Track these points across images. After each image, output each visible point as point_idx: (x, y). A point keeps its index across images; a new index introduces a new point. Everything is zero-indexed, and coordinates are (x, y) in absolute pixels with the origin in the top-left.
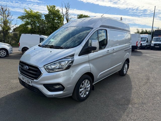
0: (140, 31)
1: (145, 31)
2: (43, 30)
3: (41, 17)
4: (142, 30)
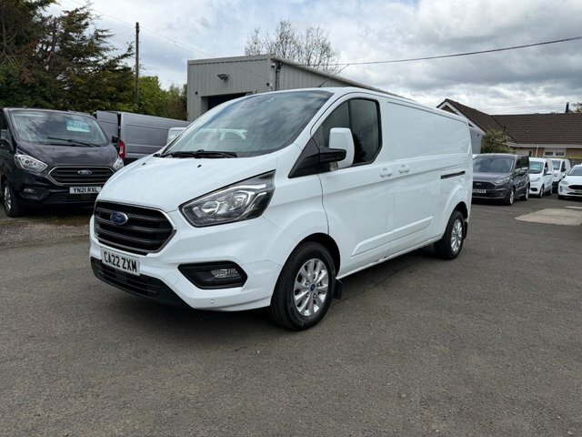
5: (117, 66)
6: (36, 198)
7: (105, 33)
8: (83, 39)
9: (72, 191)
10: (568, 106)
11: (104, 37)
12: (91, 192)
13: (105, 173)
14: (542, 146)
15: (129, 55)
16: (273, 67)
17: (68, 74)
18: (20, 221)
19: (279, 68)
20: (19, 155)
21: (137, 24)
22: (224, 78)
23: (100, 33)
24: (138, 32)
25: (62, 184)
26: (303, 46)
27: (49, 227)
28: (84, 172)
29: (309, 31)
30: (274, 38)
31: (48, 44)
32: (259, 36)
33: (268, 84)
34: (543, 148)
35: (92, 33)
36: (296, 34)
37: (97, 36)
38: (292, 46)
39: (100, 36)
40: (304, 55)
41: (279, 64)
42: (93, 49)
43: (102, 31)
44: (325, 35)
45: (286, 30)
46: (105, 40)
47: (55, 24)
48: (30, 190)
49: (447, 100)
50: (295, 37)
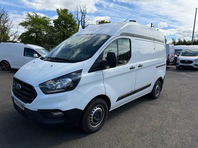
0: (177, 41)
1: (183, 41)
2: (51, 39)
3: (48, 23)
4: (179, 39)
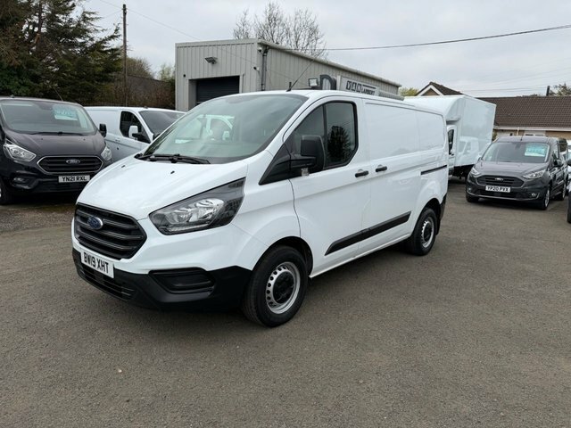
5: (104, 47)
6: (26, 187)
7: (92, 16)
8: (71, 20)
9: (61, 179)
10: (548, 89)
11: (92, 19)
12: (80, 180)
13: (94, 162)
14: (523, 128)
15: (117, 37)
16: (260, 51)
17: (55, 56)
18: (11, 209)
19: (266, 52)
20: (8, 145)
21: (124, 6)
22: (212, 61)
23: (87, 15)
24: (125, 14)
25: (51, 173)
26: (291, 29)
27: (40, 215)
28: (72, 161)
29: (297, 14)
30: (263, 20)
31: (35, 25)
32: (247, 19)
33: (255, 68)
34: (523, 131)
35: (80, 15)
36: (285, 16)
37: (85, 19)
38: (281, 28)
39: (88, 19)
40: (293, 37)
41: (266, 48)
42: (80, 31)
43: (89, 13)
44: (312, 17)
45: (275, 12)
46: (92, 23)
47: (40, 5)
48: (19, 179)
49: (431, 83)
50: (284, 19)
